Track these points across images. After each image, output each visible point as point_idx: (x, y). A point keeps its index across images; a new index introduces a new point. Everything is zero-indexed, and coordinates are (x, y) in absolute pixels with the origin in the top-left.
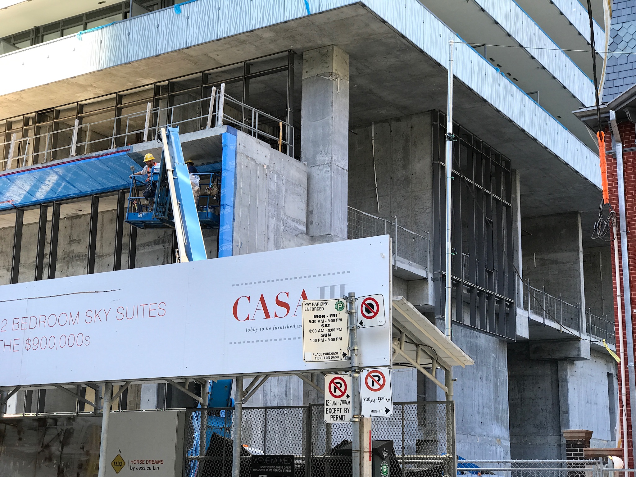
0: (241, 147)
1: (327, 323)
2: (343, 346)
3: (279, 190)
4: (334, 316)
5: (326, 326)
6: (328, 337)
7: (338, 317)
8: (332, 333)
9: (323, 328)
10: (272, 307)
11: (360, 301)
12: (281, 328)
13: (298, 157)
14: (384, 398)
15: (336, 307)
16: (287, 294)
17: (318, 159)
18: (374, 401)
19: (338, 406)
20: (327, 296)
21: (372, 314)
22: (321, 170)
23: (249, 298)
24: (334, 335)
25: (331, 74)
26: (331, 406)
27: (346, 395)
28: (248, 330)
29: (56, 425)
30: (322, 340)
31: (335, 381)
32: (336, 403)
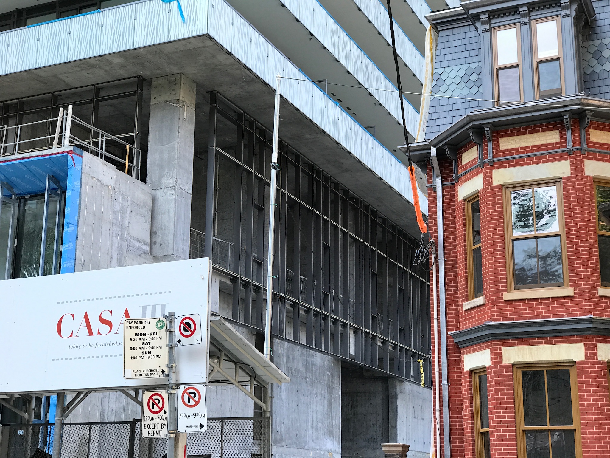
0: (87, 168)
1: (148, 341)
2: (162, 363)
3: (123, 211)
4: (154, 334)
5: (147, 344)
6: (148, 355)
7: (158, 336)
8: (152, 351)
9: (143, 346)
10: (95, 324)
11: (179, 320)
12: (103, 345)
13: (144, 179)
14: (199, 414)
15: (157, 326)
16: (111, 312)
17: (163, 182)
18: (189, 417)
19: (155, 422)
20: (149, 316)
21: (190, 333)
22: (165, 193)
23: (73, 315)
24: (154, 352)
25: (178, 102)
26: (149, 422)
27: (163, 411)
28: (70, 347)
30: (142, 358)
31: (154, 397)
32: (153, 419)
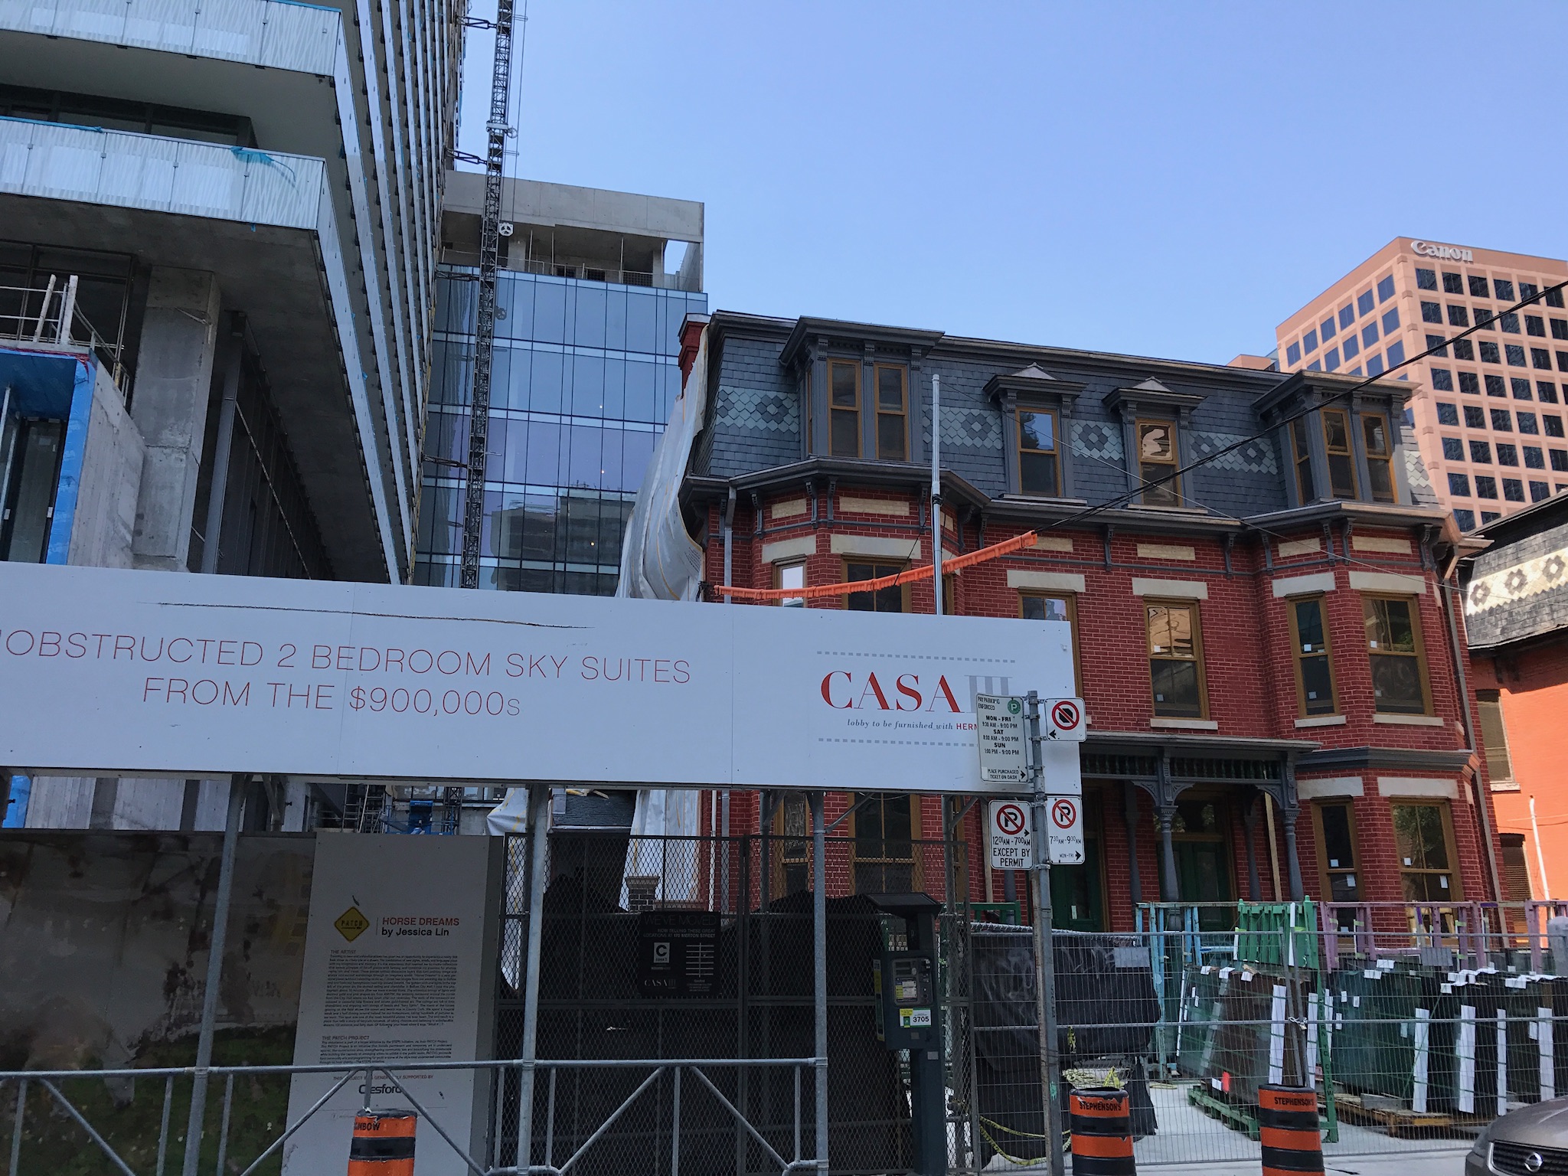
0: (99, 389)
1: (1000, 729)
4: (1007, 719)
5: (999, 732)
6: (1002, 748)
7: (1012, 722)
8: (1007, 743)
9: (995, 735)
10: (891, 694)
11: (1052, 704)
12: (910, 725)
14: (1074, 838)
15: (1009, 708)
17: (164, 437)
18: (1063, 842)
19: (1012, 845)
22: (167, 456)
23: (849, 675)
24: (1010, 745)
26: (1001, 845)
27: (1023, 831)
28: (850, 723)
29: (186, 849)
32: (1008, 842)
